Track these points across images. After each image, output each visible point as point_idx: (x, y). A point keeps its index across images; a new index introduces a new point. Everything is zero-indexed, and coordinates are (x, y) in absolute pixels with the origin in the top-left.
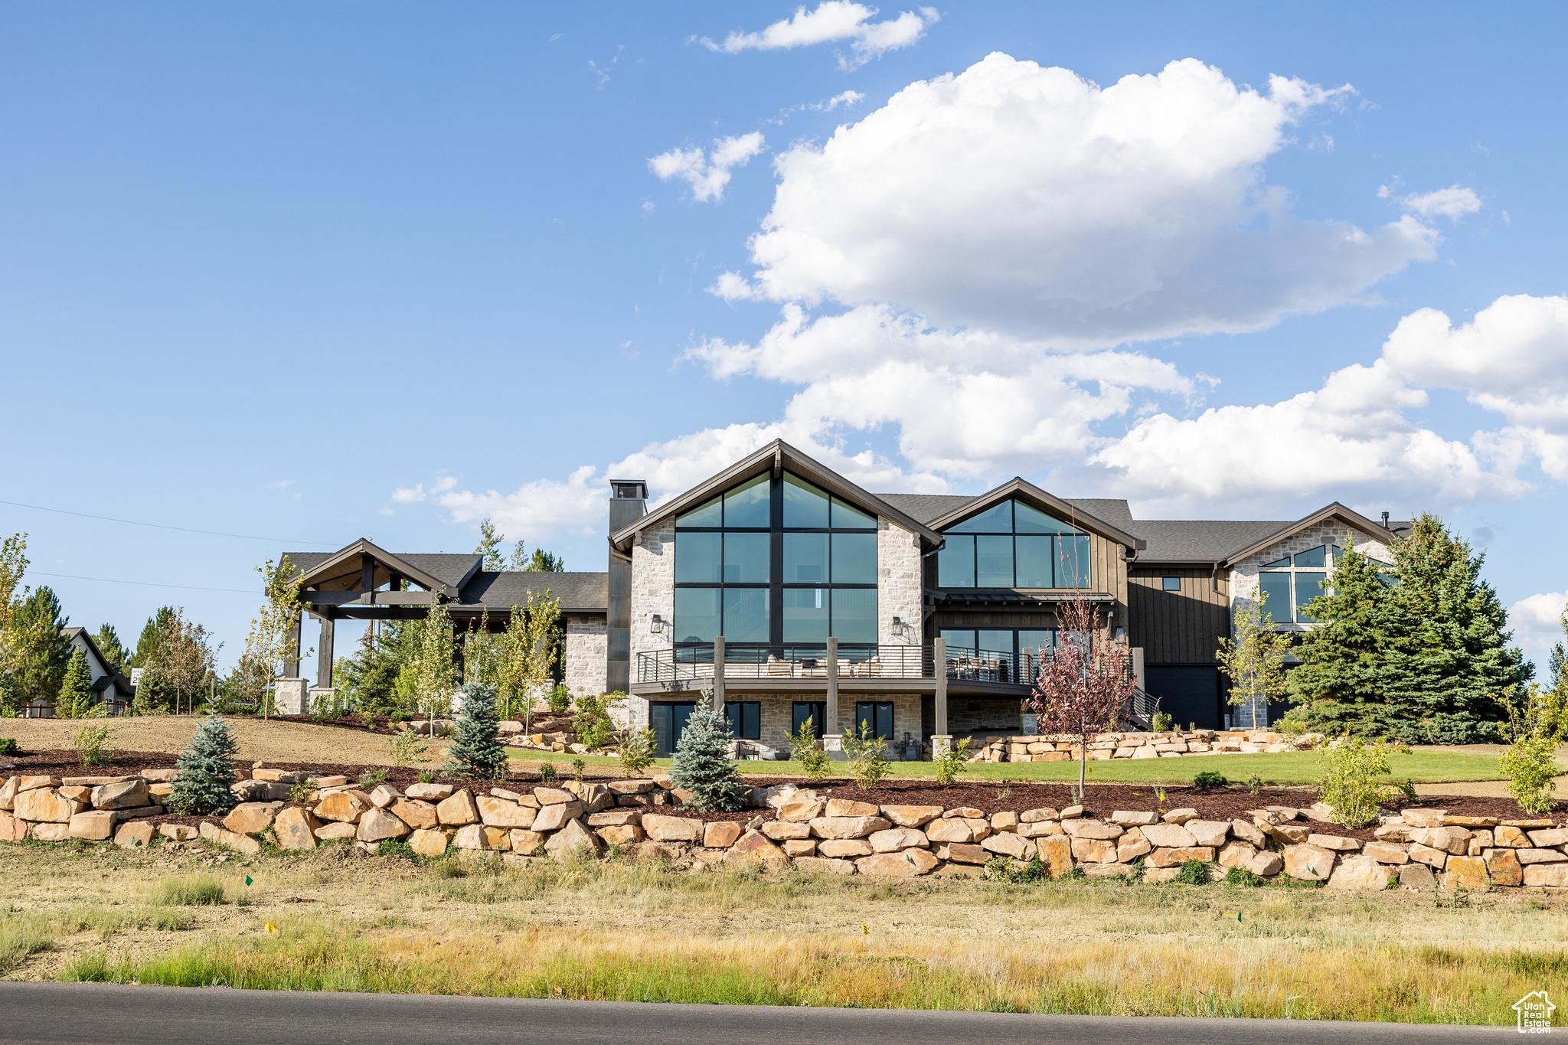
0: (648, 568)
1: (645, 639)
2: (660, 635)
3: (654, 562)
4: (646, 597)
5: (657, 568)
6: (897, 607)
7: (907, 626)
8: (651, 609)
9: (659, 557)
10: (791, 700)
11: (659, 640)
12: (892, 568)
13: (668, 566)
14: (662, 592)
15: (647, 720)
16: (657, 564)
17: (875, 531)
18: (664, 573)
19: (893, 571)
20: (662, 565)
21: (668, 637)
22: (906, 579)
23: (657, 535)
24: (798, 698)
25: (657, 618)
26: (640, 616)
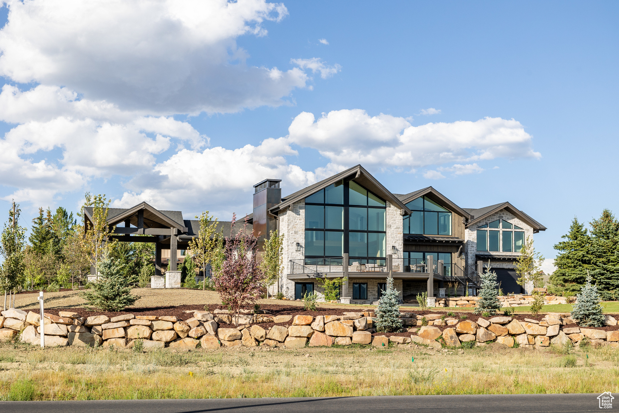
0: (294, 221)
1: (293, 254)
2: (300, 252)
3: (296, 218)
4: (293, 234)
5: (297, 221)
6: (394, 241)
7: (397, 250)
8: (295, 240)
9: (298, 216)
10: (352, 282)
11: (299, 254)
12: (392, 224)
13: (302, 221)
14: (300, 232)
15: (294, 291)
16: (297, 220)
17: (385, 208)
18: (300, 224)
19: (392, 226)
20: (300, 220)
21: (302, 253)
22: (397, 229)
23: (297, 206)
24: (355, 281)
25: (298, 244)
26: (291, 243)
